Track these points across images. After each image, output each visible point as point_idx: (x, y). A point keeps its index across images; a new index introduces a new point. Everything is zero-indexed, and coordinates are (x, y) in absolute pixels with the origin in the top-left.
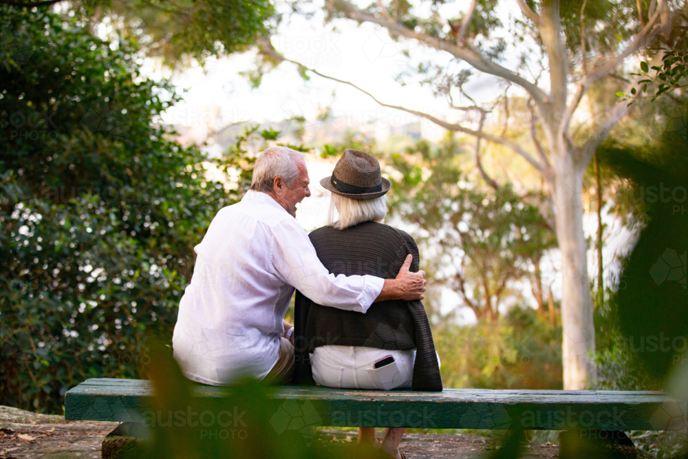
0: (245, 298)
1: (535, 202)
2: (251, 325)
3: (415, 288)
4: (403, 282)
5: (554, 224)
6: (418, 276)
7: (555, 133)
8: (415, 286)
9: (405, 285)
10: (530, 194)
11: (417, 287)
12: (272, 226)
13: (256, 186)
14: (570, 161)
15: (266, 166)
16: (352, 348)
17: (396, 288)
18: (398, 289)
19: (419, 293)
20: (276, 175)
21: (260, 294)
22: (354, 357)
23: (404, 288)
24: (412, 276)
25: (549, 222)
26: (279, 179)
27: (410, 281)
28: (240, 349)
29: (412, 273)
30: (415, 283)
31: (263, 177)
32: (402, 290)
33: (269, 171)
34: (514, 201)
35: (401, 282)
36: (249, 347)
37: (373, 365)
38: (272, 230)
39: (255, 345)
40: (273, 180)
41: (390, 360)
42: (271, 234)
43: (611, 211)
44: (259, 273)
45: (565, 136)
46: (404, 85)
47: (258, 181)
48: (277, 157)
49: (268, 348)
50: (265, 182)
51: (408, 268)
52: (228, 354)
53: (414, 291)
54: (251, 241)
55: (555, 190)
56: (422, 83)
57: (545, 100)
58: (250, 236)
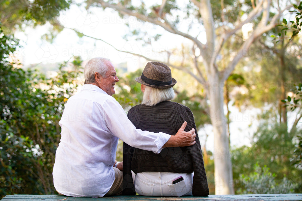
0: (94, 146)
1: (198, 100)
2: (99, 161)
3: (186, 141)
4: (179, 137)
5: (209, 111)
6: (188, 134)
7: (209, 64)
8: (186, 140)
9: (179, 139)
10: (194, 96)
11: (188, 140)
12: (102, 104)
13: (87, 82)
14: (217, 78)
15: (89, 69)
16: (159, 173)
17: (174, 140)
18: (176, 141)
19: (189, 143)
20: (95, 72)
21: (102, 143)
22: (161, 178)
23: (179, 141)
24: (185, 134)
25: (206, 110)
26: (97, 74)
27: (183, 137)
28: (95, 175)
29: (185, 132)
30: (186, 138)
31: (89, 75)
32: (177, 142)
33: (91, 71)
34: (187, 99)
35: (177, 137)
36: (100, 174)
37: (171, 182)
38: (102, 106)
39: (103, 172)
40: (94, 75)
41: (181, 179)
42: (102, 108)
43: (234, 104)
44: (99, 131)
45: (214, 65)
46: (127, 40)
47: (87, 78)
48: (94, 62)
49: (109, 173)
50: (90, 78)
51: (183, 129)
52: (88, 178)
53: (185, 142)
54: (92, 114)
55: (209, 93)
56: (136, 40)
57: (203, 47)
58: (91, 112)
